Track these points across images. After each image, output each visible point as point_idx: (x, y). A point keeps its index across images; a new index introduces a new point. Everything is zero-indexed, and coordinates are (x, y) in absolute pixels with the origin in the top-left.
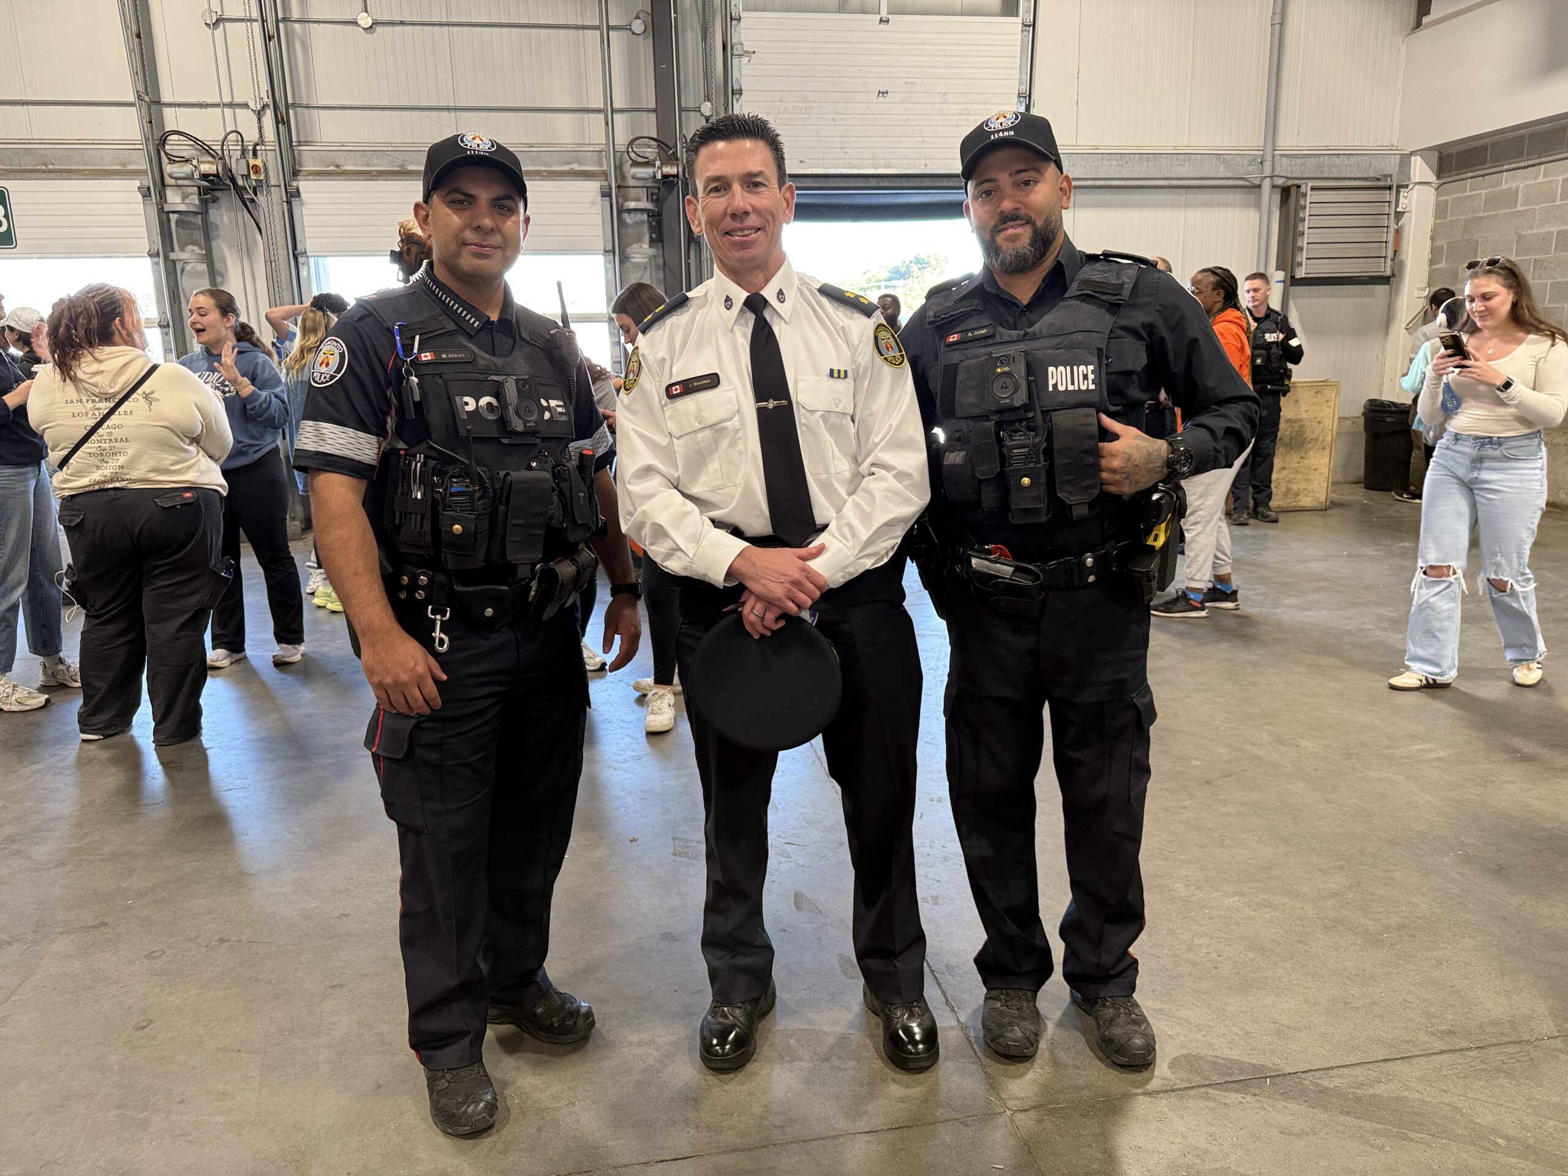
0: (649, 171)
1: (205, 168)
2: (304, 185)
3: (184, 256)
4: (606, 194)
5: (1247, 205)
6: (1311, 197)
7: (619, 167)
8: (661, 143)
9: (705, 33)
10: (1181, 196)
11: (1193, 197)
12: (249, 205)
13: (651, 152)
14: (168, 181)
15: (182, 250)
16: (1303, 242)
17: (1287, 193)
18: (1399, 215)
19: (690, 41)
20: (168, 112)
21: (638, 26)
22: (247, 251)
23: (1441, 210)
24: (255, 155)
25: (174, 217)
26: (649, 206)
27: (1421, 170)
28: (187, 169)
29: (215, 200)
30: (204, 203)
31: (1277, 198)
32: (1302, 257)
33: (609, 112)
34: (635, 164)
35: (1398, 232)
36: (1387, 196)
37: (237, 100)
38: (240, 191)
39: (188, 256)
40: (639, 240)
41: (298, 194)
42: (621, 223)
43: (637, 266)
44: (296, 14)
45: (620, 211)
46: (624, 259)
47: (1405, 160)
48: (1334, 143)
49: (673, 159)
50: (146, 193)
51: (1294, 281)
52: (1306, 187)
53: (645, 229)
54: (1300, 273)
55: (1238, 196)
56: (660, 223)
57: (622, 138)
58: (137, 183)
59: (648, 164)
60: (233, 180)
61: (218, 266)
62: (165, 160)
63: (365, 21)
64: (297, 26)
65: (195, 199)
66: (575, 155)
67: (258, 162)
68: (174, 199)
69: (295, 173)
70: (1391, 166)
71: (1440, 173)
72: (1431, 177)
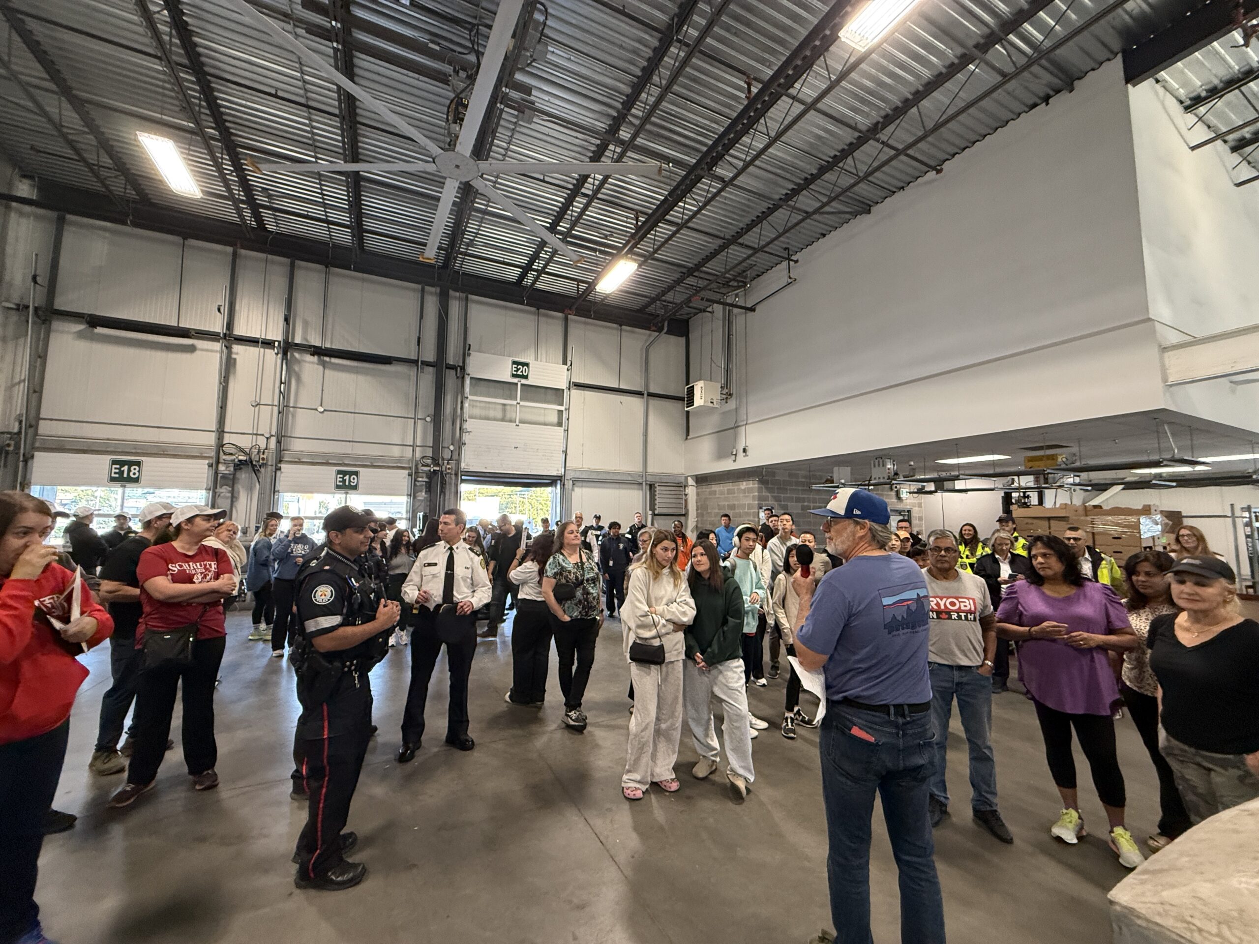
0: (428, 468)
1: (241, 458)
2: (283, 466)
3: (222, 490)
4: (410, 475)
5: (638, 489)
6: (658, 488)
7: (416, 466)
8: (433, 458)
9: (453, 423)
10: (617, 485)
11: (621, 486)
12: (256, 472)
13: (429, 461)
14: (221, 460)
15: (221, 487)
16: (657, 502)
17: (651, 486)
18: (686, 495)
19: (448, 425)
20: (226, 435)
21: (428, 419)
22: (251, 489)
23: (698, 494)
24: (263, 453)
25: (220, 475)
26: (426, 480)
27: (691, 481)
28: (233, 457)
29: (240, 469)
30: (235, 470)
31: (648, 487)
32: (657, 507)
33: (413, 446)
34: (423, 465)
35: (686, 500)
36: (682, 489)
37: (259, 432)
38: (253, 466)
39: (224, 491)
40: (421, 491)
41: (280, 469)
42: (415, 485)
43: (419, 500)
44: (291, 405)
45: (415, 480)
46: (415, 497)
47: (686, 478)
48: (665, 471)
49: (438, 465)
50: (210, 465)
51: (654, 515)
52: (656, 485)
53: (424, 487)
54: (656, 512)
55: (636, 486)
56: (430, 486)
57: (418, 455)
58: (207, 462)
59: (428, 465)
60: (251, 462)
61: (235, 495)
62: (221, 453)
63: (321, 409)
64: (291, 409)
65: (232, 469)
66: (399, 460)
67: (265, 456)
68: (222, 468)
69: (280, 461)
70: (682, 480)
71: (697, 483)
72: (694, 484)
